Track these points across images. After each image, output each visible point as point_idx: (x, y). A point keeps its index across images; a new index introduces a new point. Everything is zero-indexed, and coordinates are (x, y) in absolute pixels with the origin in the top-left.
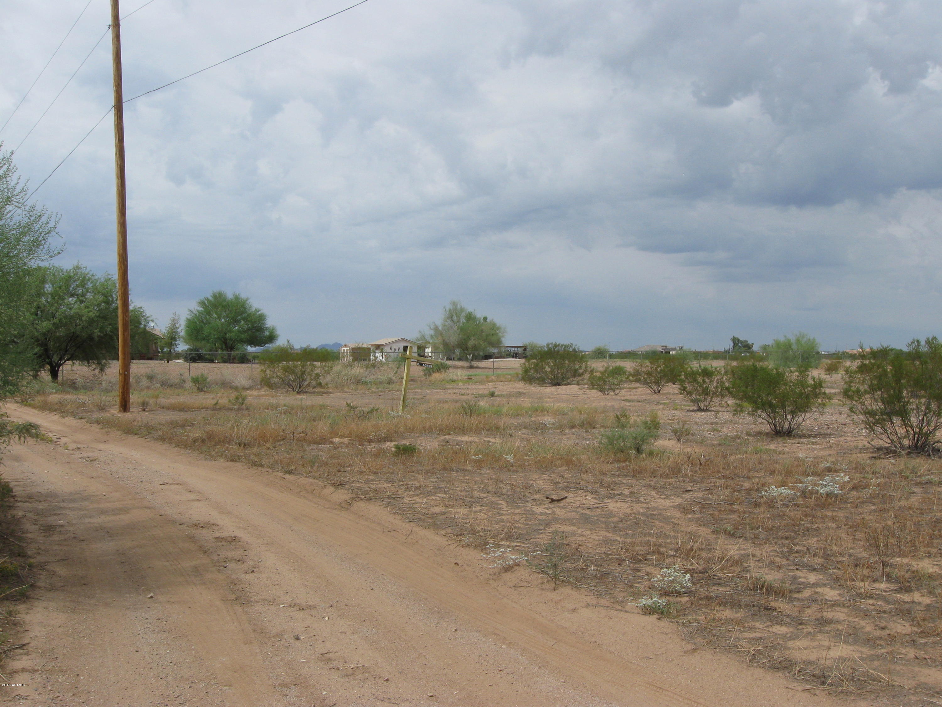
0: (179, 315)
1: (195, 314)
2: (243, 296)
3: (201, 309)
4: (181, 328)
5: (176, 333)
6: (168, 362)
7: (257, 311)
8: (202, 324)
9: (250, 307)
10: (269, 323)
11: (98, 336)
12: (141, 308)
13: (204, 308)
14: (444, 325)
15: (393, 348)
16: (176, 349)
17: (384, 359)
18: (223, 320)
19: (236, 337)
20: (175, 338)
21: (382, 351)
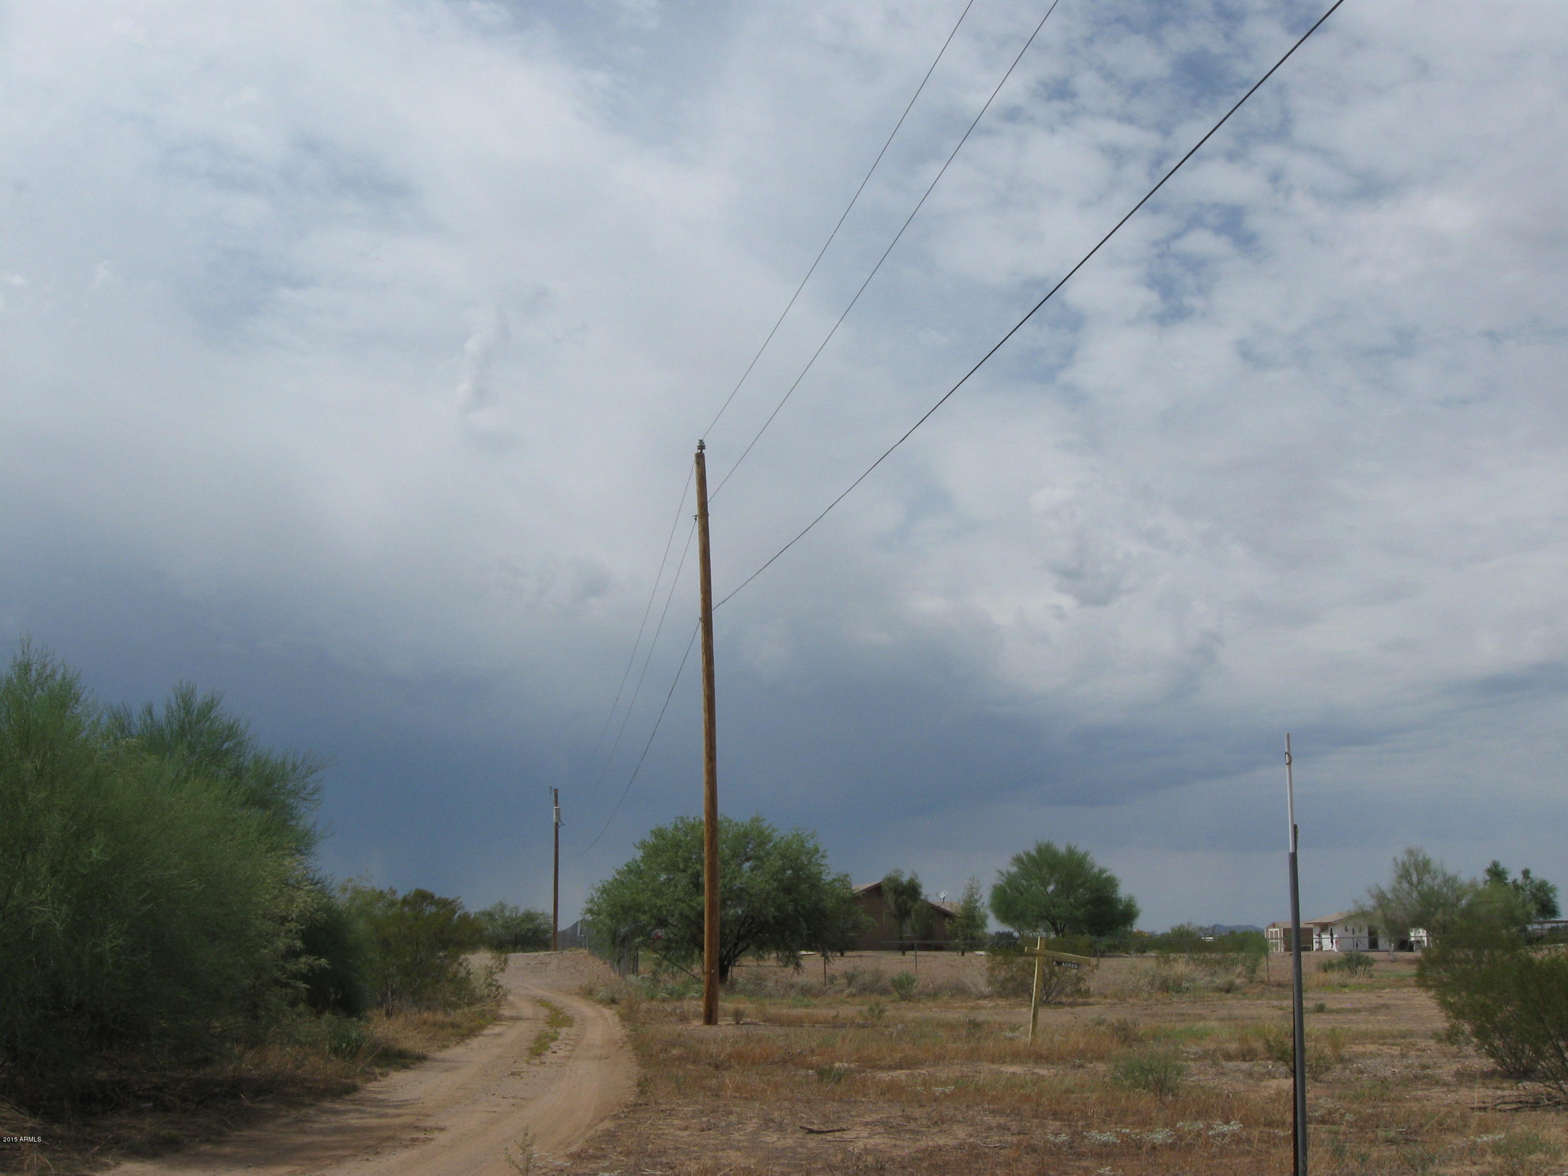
1: (1006, 878)
2: (1081, 849)
3: (1014, 870)
4: (982, 901)
5: (975, 908)
6: (963, 954)
7: (1102, 872)
8: (1016, 894)
9: (1093, 866)
10: (1123, 892)
11: (774, 917)
13: (1020, 867)
14: (1394, 890)
15: (1350, 928)
16: (975, 934)
17: (1334, 948)
18: (1051, 888)
19: (1067, 915)
20: (974, 916)
21: (1332, 935)
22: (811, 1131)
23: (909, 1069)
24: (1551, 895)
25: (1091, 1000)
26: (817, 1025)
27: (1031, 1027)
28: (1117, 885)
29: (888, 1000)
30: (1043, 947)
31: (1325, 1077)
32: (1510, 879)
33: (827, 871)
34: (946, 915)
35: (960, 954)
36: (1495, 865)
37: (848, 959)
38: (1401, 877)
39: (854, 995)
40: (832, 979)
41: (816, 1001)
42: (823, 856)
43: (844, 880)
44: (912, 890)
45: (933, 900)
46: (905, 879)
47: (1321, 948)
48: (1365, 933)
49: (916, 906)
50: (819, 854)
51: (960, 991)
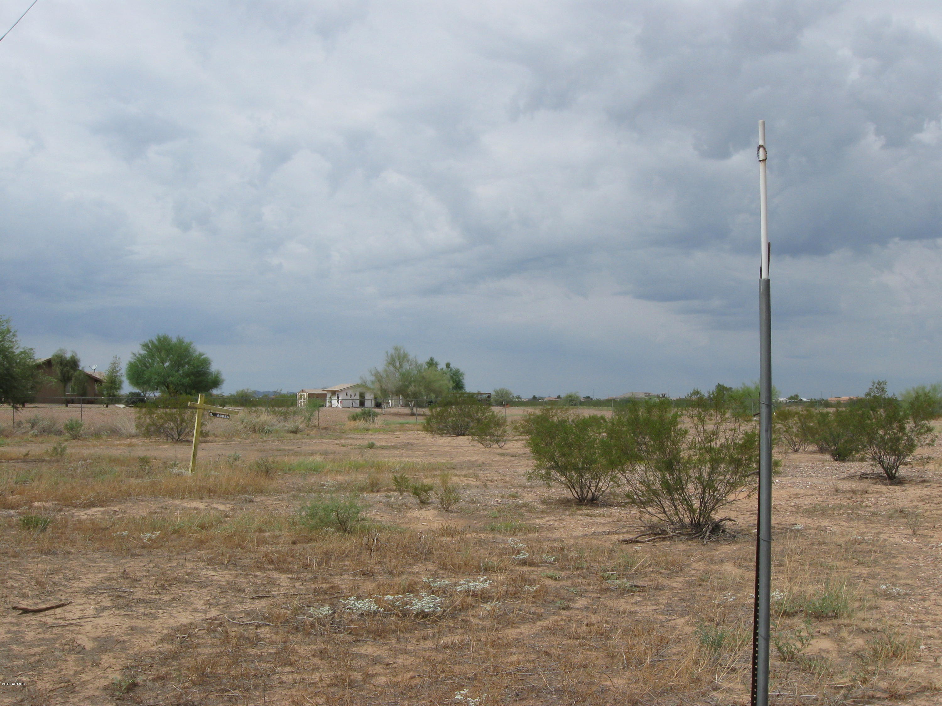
0: (120, 359)
1: (138, 357)
2: (187, 340)
3: (143, 352)
4: (121, 372)
5: (116, 376)
6: (107, 406)
7: (201, 355)
8: (144, 368)
9: (195, 351)
10: (214, 368)
12: (32, 349)
13: (147, 351)
14: (386, 371)
15: (349, 395)
16: (116, 393)
17: (339, 406)
18: (167, 364)
19: (178, 382)
20: (115, 381)
21: (338, 398)
22: (26, 611)
23: (103, 506)
24: (461, 378)
25: (209, 438)
26: (11, 461)
27: (191, 464)
28: (210, 364)
29: (63, 439)
30: (203, 403)
31: (453, 507)
32: (439, 368)
33: (17, 346)
34: (96, 380)
35: (105, 406)
36: (432, 360)
37: (28, 409)
38: (390, 364)
39: (36, 436)
40: (20, 424)
41: (8, 441)
42: (14, 336)
43: (27, 354)
44: (74, 363)
45: (88, 371)
46: (68, 356)
47: (331, 406)
48: (358, 397)
49: (75, 374)
50: (11, 334)
51: (114, 432)
